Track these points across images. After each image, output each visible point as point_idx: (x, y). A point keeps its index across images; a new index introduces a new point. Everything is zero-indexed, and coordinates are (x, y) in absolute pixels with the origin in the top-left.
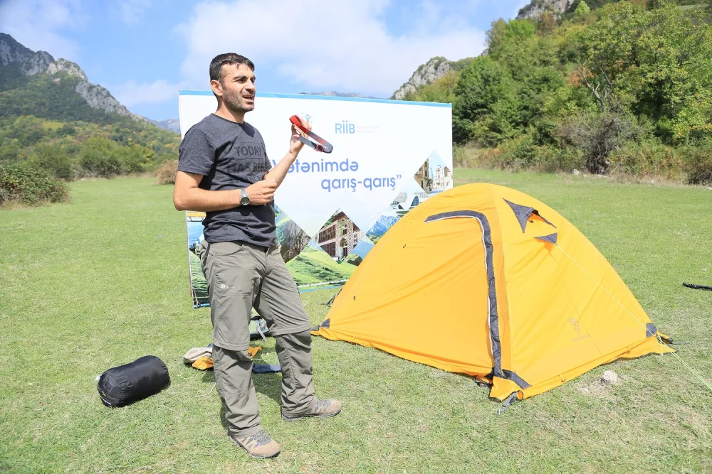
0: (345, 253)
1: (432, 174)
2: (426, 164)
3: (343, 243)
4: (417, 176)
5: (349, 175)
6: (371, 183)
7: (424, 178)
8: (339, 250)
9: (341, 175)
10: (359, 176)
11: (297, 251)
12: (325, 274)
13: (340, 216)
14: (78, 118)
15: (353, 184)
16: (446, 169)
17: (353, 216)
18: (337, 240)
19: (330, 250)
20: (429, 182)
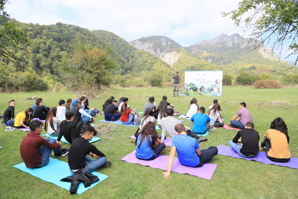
0: (203, 91)
1: (218, 81)
2: (217, 80)
3: (203, 90)
4: (215, 82)
5: (204, 81)
6: (208, 82)
7: (216, 82)
8: (202, 91)
9: (203, 81)
10: (206, 81)
11: (197, 90)
12: (200, 94)
13: (203, 86)
14: (258, 63)
15: (205, 82)
16: (221, 81)
17: (205, 87)
18: (202, 90)
19: (201, 91)
20: (217, 83)
